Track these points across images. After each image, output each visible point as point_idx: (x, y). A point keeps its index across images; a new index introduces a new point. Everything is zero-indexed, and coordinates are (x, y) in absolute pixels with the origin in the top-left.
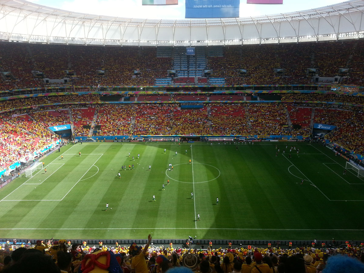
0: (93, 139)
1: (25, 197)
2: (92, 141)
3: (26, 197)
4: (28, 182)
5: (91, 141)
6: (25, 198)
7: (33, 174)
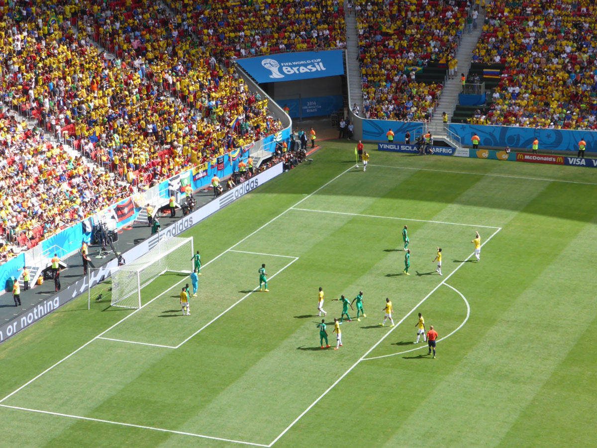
0: (456, 139)
1: (100, 406)
2: (449, 151)
3: (107, 407)
4: (118, 332)
5: (444, 150)
6: (98, 410)
7: (146, 294)
